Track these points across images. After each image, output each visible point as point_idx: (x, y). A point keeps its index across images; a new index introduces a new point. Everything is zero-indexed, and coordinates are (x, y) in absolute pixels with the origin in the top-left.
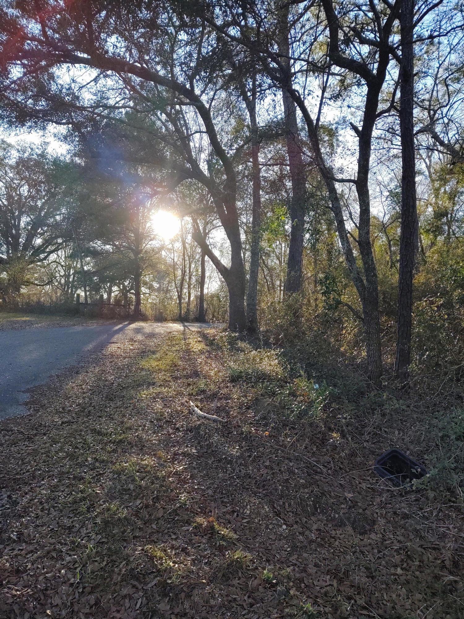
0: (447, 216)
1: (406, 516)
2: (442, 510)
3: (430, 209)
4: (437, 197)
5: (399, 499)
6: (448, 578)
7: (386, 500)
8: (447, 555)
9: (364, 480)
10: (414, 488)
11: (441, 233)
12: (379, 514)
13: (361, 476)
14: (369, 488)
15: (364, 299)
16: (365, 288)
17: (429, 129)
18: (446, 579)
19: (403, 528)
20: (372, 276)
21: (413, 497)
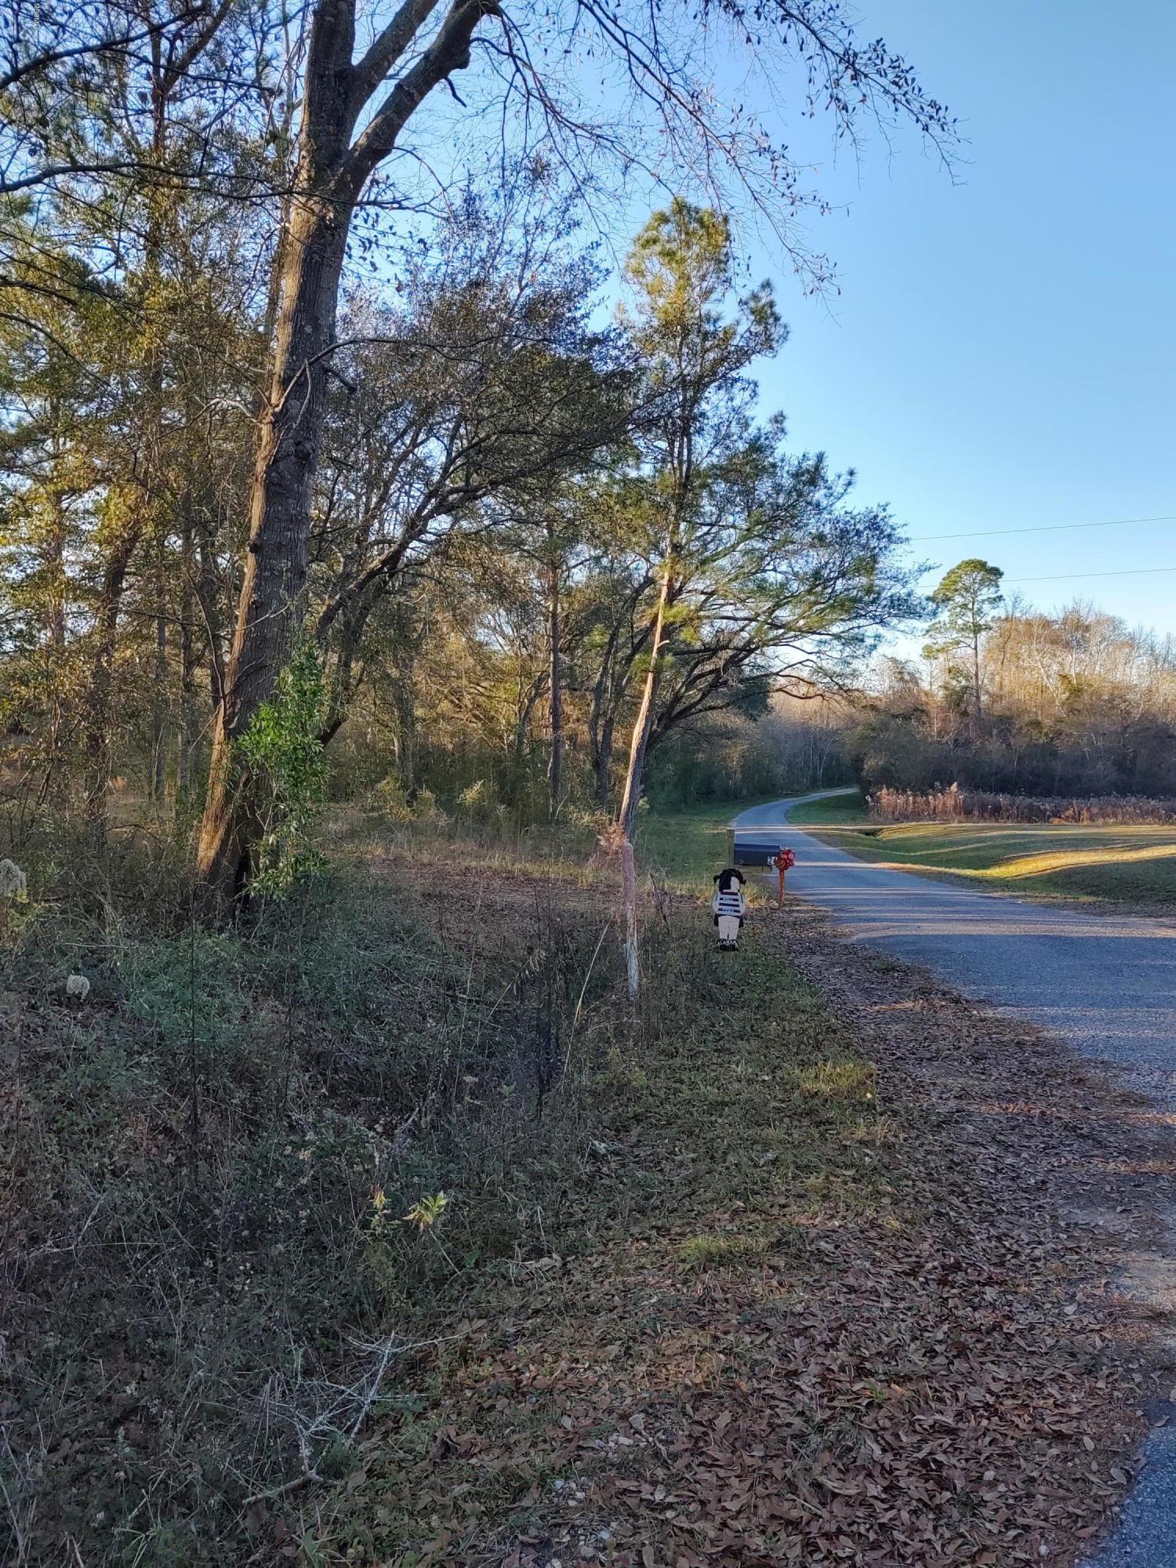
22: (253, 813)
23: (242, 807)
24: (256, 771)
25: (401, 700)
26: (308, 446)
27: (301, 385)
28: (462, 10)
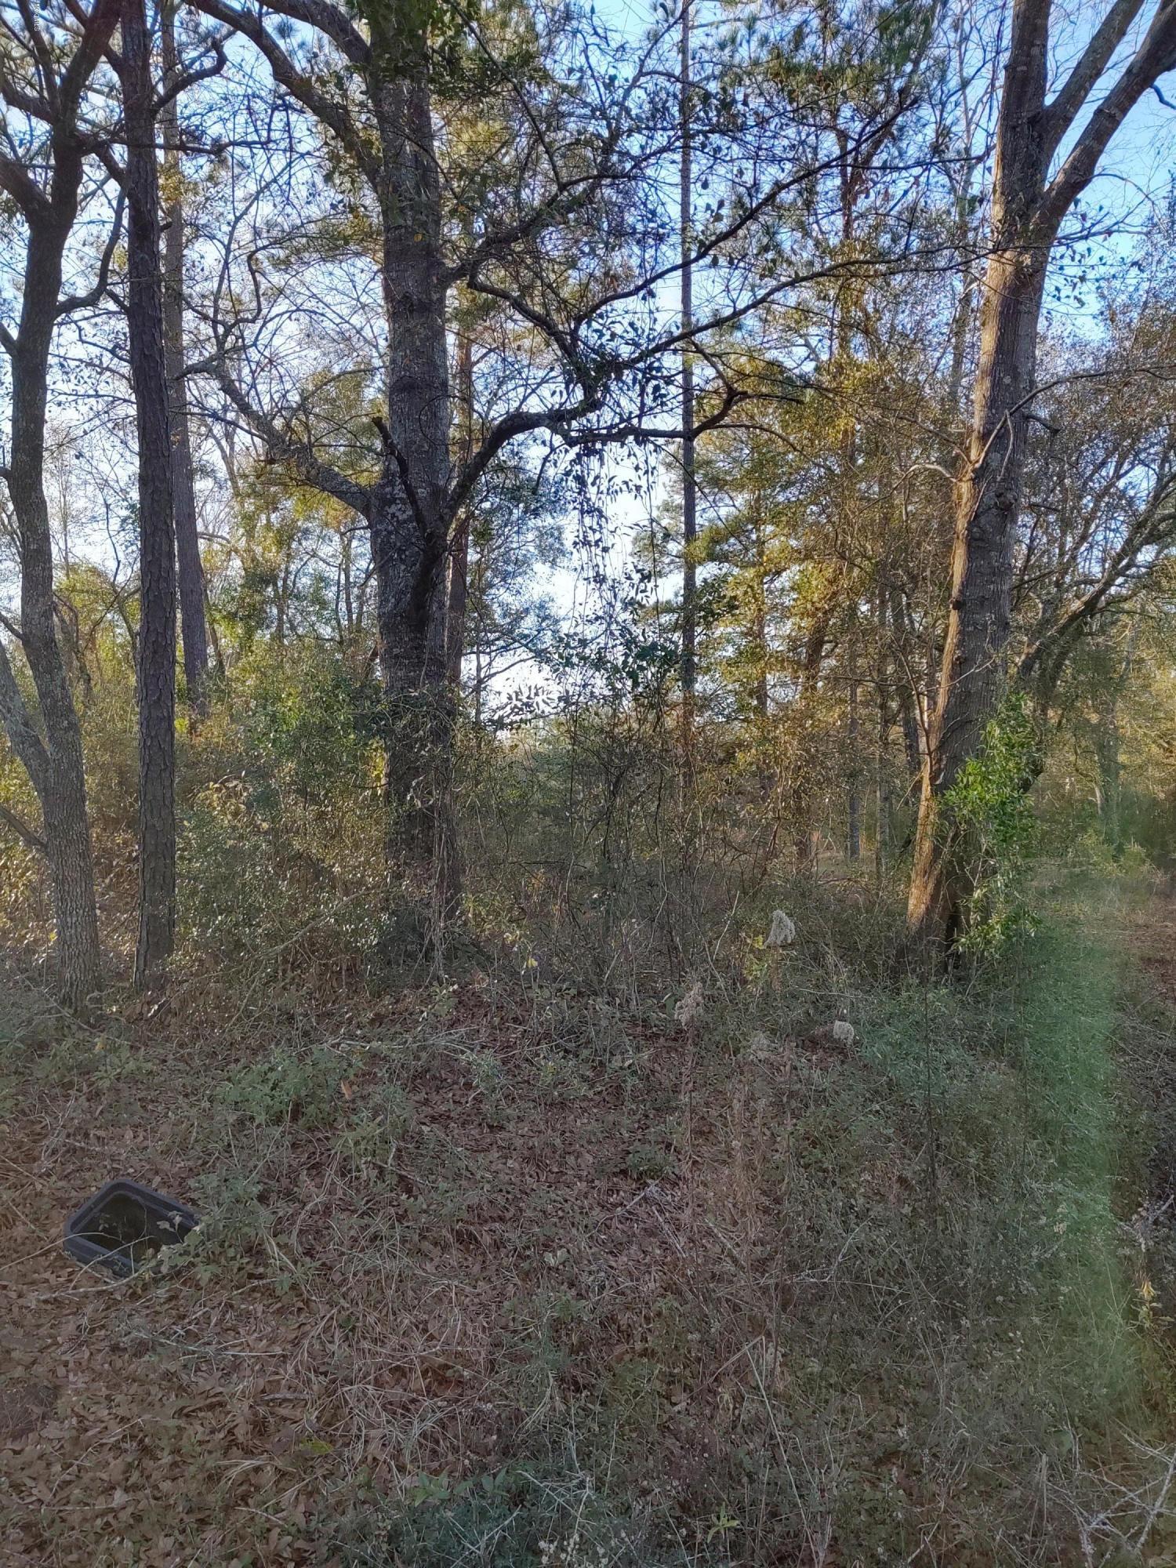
0: (275, 584)
1: (142, 1348)
2: (232, 1306)
3: (237, 563)
4: (250, 533)
5: (127, 1309)
6: (239, 1469)
7: (91, 1320)
8: (240, 1412)
9: (33, 1283)
10: (164, 1269)
11: (262, 623)
12: (71, 1365)
13: (25, 1275)
14: (46, 1302)
15: (45, 791)
16: (47, 761)
17: (214, 368)
18: (234, 1473)
19: (134, 1381)
20: (67, 730)
21: (162, 1292)
22: (962, 868)
23: (951, 862)
24: (964, 826)
25: (1104, 745)
26: (1010, 496)
27: (1002, 437)
28: (1170, 8)
